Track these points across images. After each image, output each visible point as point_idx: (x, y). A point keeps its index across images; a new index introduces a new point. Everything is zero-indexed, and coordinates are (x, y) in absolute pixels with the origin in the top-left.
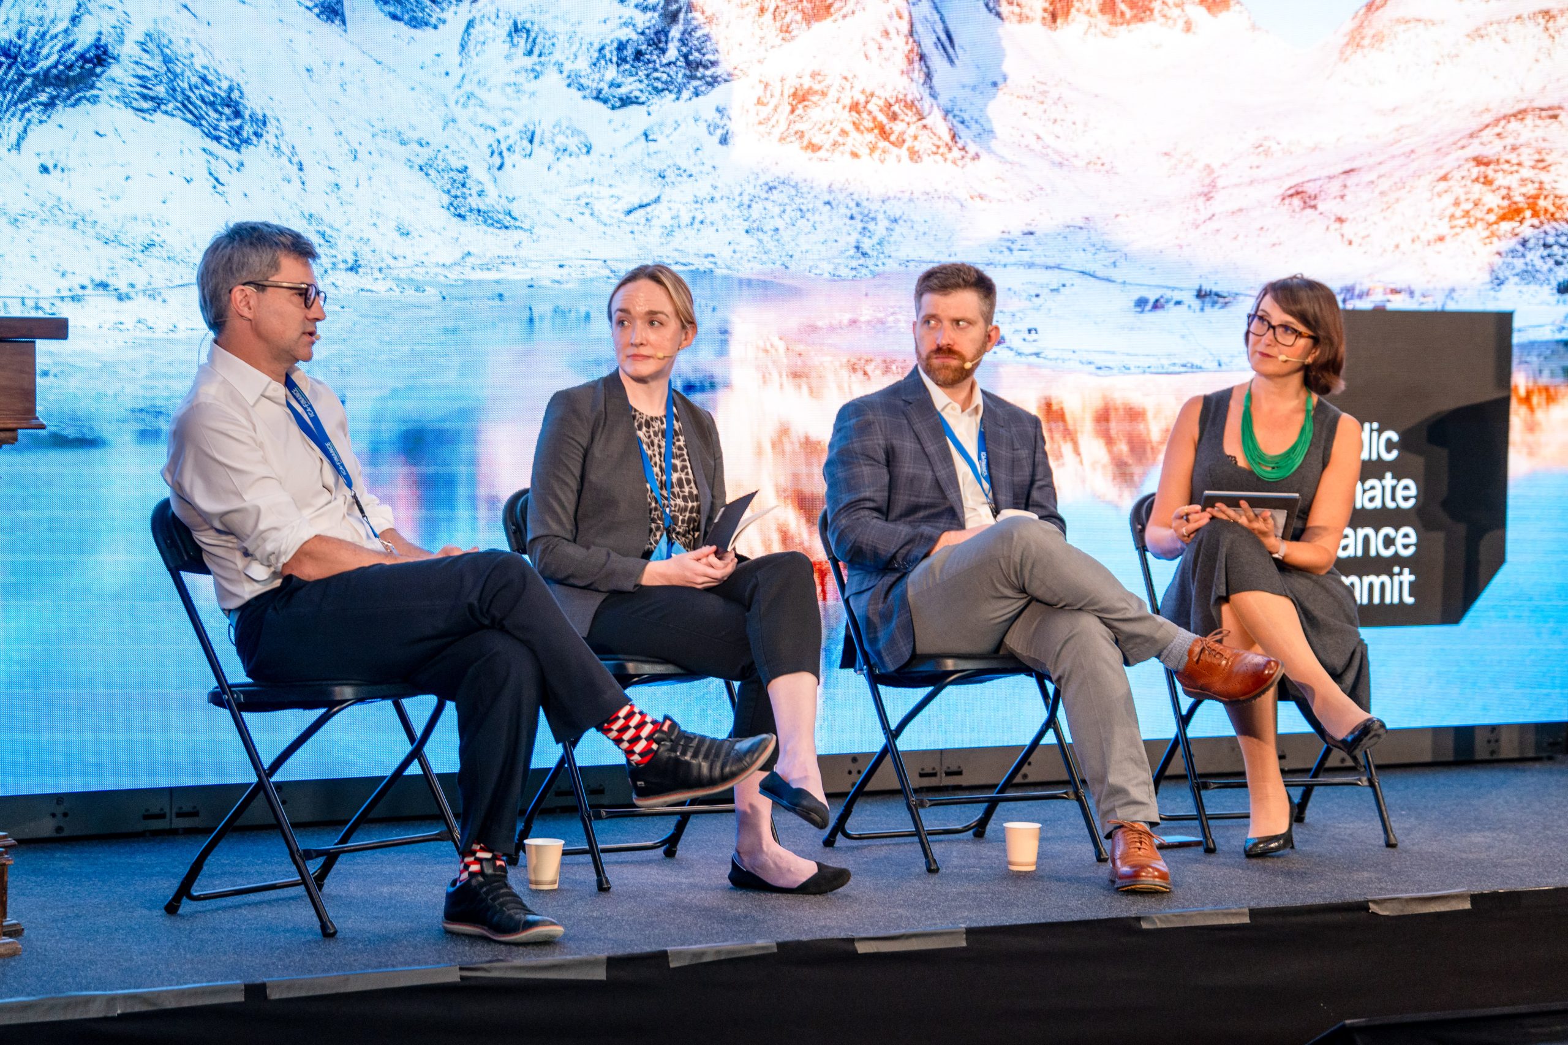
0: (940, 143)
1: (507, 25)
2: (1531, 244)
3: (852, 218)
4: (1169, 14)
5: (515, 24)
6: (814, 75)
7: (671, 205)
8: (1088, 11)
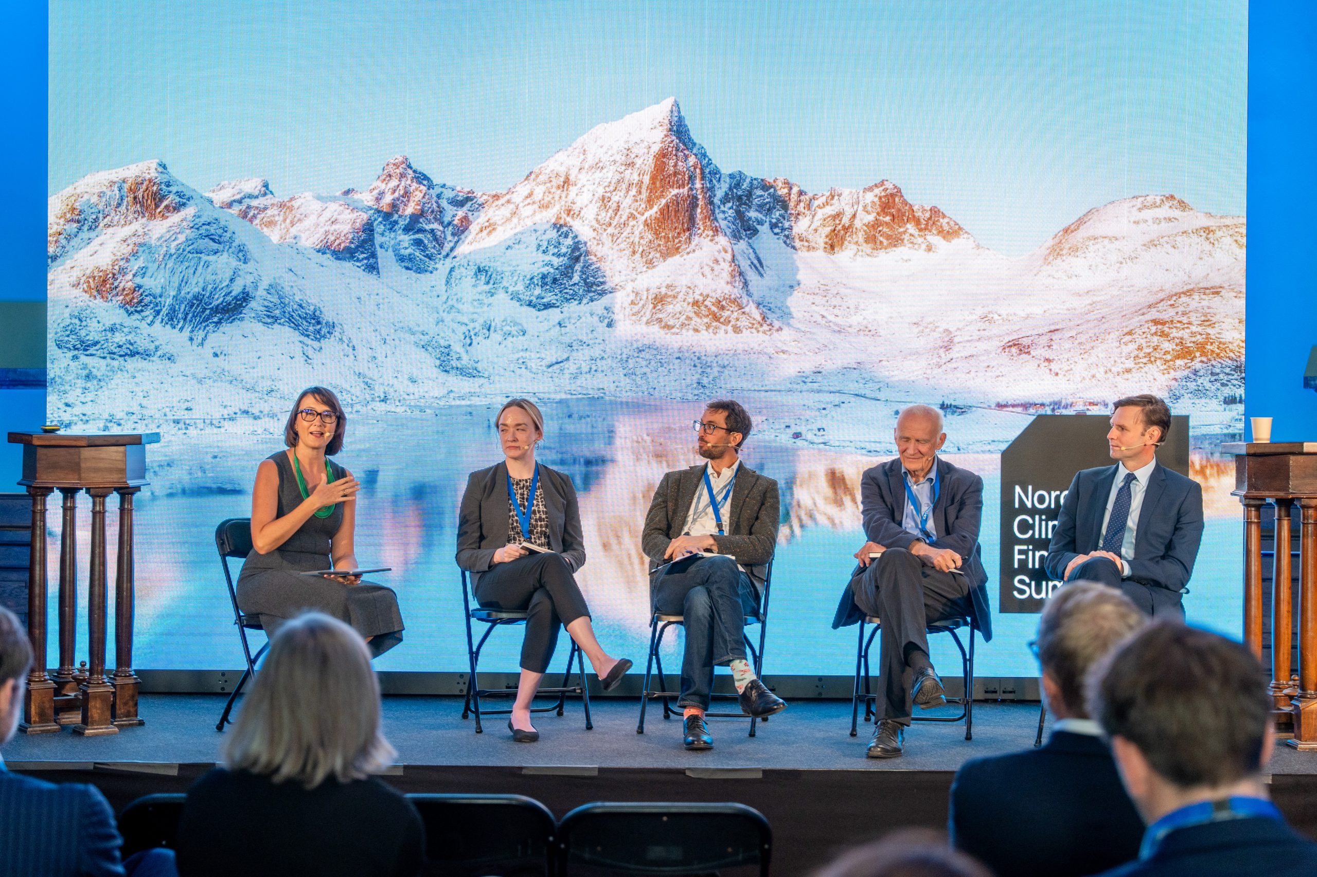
0: (754, 322)
1: (474, 269)
2: (1201, 373)
3: (695, 366)
4: (915, 241)
5: (479, 268)
6: (668, 287)
7: (576, 362)
8: (857, 242)
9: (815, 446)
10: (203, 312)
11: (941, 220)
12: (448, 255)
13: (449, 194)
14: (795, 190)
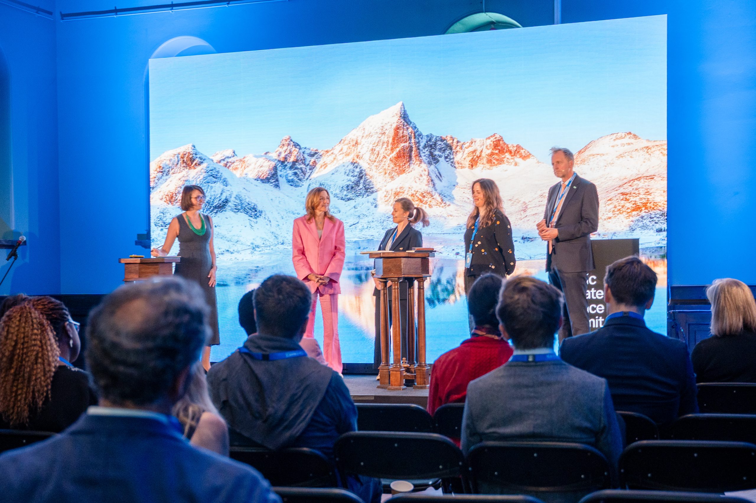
0: (438, 202)
2: (645, 218)
4: (509, 161)
5: (320, 184)
6: (400, 188)
7: (362, 224)
8: (483, 163)
11: (521, 151)
12: (307, 179)
13: (308, 151)
14: (455, 141)
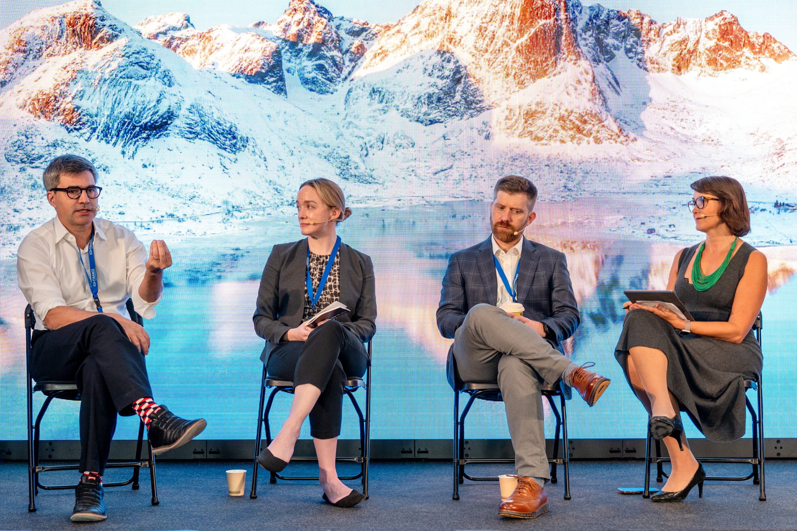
0: (613, 134)
1: (369, 90)
3: (561, 172)
4: (750, 63)
5: (373, 90)
6: (538, 104)
7: (459, 169)
8: (700, 64)
9: (667, 240)
10: (133, 129)
11: (773, 45)
12: (346, 79)
13: (346, 25)
14: (646, 20)
